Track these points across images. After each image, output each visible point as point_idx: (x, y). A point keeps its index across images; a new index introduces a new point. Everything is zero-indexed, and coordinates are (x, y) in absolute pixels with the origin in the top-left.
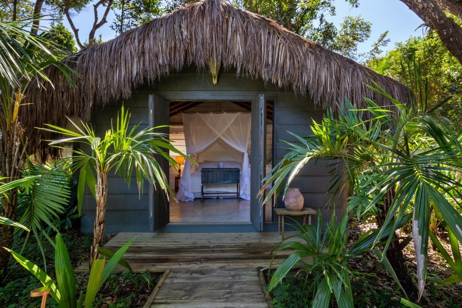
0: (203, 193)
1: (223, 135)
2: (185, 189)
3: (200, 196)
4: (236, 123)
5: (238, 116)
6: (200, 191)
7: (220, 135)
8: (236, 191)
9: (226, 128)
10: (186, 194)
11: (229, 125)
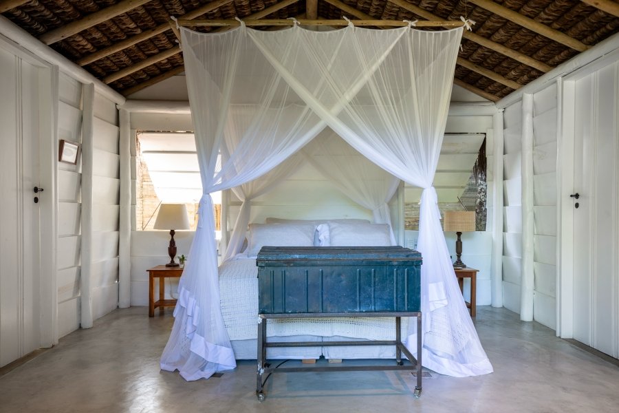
0: (264, 344)
1: (342, 117)
2: (195, 330)
3: (252, 352)
4: (396, 65)
5: (402, 39)
6: (254, 334)
7: (329, 117)
8: (392, 336)
9: (356, 88)
10: (199, 347)
11: (367, 75)
